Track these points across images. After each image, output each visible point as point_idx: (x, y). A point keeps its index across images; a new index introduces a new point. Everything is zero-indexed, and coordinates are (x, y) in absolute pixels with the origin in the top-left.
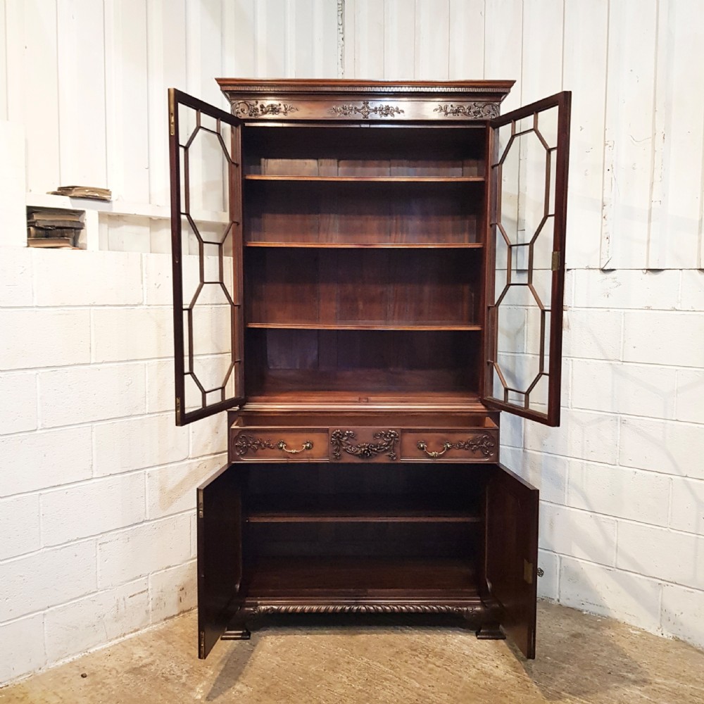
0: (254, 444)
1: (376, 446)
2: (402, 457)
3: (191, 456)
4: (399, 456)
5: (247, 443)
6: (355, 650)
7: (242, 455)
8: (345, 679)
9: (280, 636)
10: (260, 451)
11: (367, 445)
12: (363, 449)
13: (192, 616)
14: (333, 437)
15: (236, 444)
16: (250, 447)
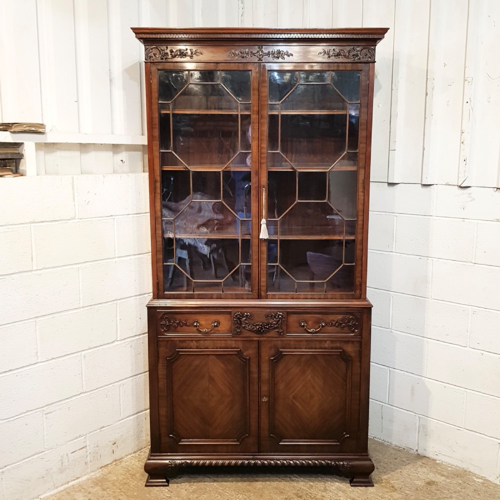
0: (175, 323)
1: (267, 325)
2: (288, 333)
4: (285, 332)
5: (170, 322)
7: (165, 331)
9: (192, 483)
10: (179, 328)
11: (261, 324)
12: (258, 327)
13: (123, 464)
14: (234, 318)
15: (161, 323)
16: (172, 325)
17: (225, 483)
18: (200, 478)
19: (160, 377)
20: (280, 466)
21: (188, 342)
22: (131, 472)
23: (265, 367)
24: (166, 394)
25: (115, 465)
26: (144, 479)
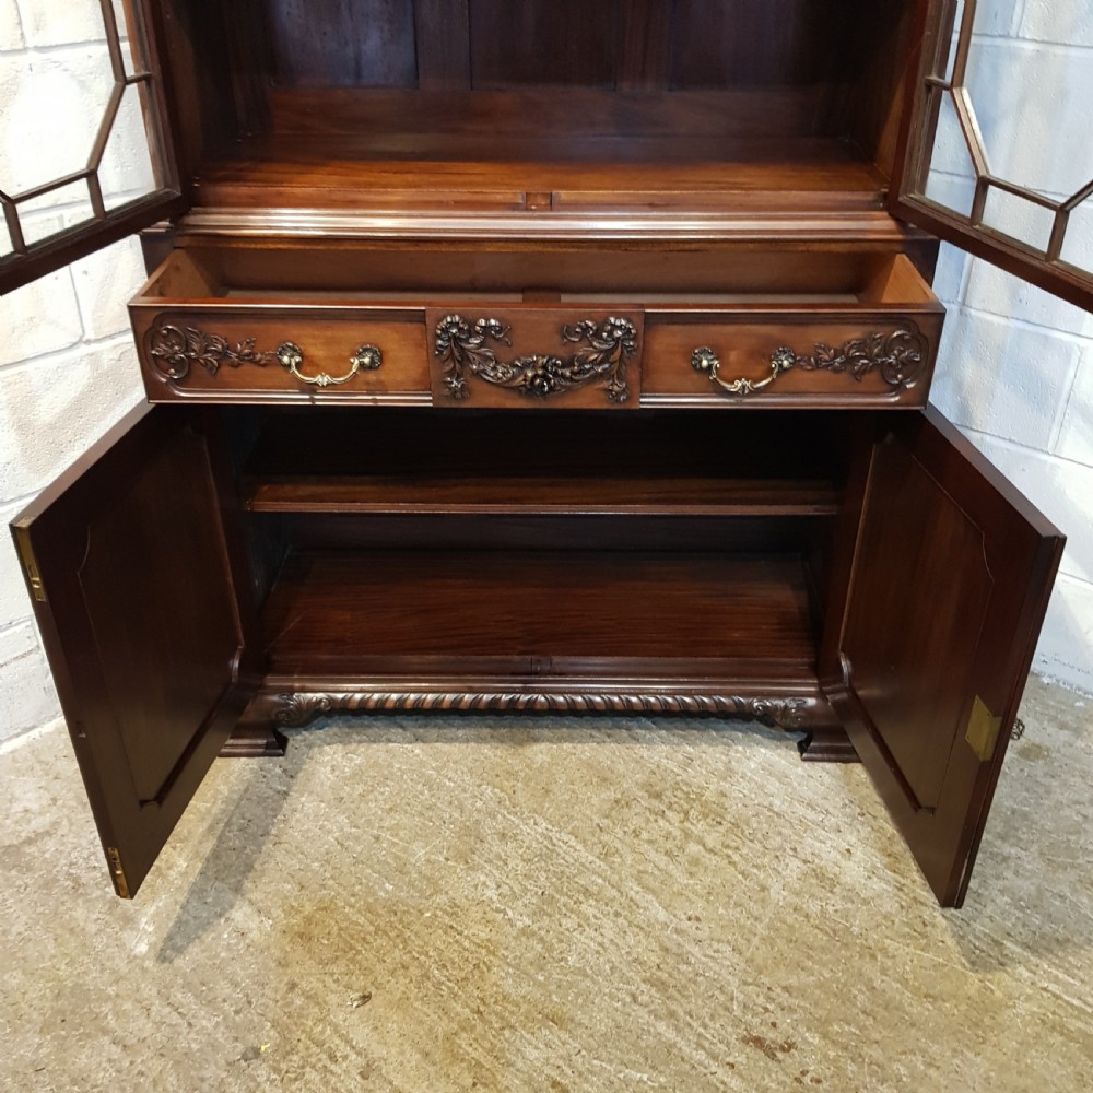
0: (207, 352)
1: (568, 364)
2: (644, 391)
3: (90, 335)
4: (636, 390)
5: (188, 348)
6: (521, 797)
7: (179, 383)
8: (491, 893)
10: (225, 370)
11: (541, 362)
12: (530, 373)
14: (439, 337)
15: (153, 352)
16: (197, 360)
17: (447, 747)
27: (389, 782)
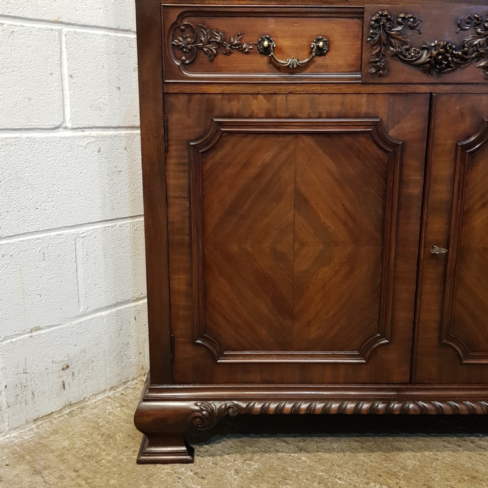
0: (209, 43)
1: (460, 47)
5: (197, 39)
7: (187, 67)
9: (249, 456)
10: (221, 58)
11: (443, 42)
12: (434, 53)
13: (86, 413)
14: (371, 27)
15: (173, 43)
16: (201, 48)
17: (327, 455)
18: (265, 442)
19: (171, 193)
20: (464, 416)
21: (243, 97)
22: (103, 430)
23: (443, 168)
24: (187, 238)
25: (68, 414)
26: (135, 446)
27: (288, 481)
